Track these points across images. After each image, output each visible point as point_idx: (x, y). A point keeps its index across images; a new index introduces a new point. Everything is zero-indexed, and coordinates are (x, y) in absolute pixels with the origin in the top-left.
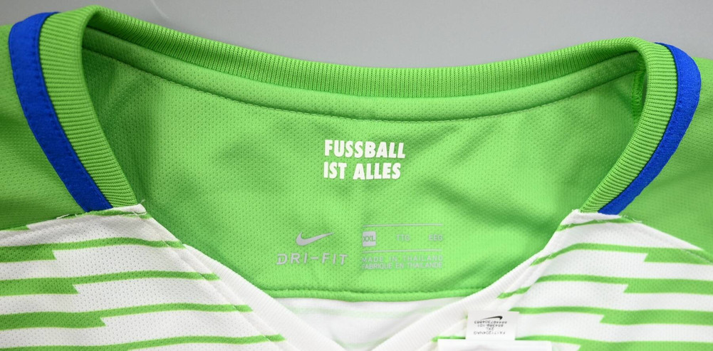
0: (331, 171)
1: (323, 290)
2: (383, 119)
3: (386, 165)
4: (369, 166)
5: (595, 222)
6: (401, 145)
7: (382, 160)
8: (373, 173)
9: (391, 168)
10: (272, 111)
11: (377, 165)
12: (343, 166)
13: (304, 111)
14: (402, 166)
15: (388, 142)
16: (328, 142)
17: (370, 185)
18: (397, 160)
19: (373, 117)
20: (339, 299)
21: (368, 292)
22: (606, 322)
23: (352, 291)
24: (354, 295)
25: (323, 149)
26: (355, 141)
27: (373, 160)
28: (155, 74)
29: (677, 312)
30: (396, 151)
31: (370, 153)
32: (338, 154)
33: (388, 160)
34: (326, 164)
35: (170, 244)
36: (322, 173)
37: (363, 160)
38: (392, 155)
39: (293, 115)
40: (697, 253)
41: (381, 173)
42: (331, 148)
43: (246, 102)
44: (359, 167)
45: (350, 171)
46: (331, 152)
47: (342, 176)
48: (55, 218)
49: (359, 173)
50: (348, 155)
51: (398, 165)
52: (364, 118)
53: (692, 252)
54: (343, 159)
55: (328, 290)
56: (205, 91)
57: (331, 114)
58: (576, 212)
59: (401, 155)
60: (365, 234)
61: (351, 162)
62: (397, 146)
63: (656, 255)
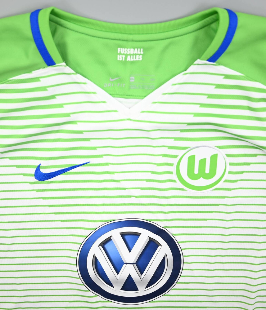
0: (120, 58)
1: (118, 95)
2: (136, 41)
3: (137, 56)
4: (132, 56)
5: (205, 64)
6: (142, 50)
7: (136, 55)
8: (133, 58)
9: (139, 57)
10: (102, 39)
11: (134, 56)
12: (124, 56)
13: (112, 39)
14: (143, 56)
15: (138, 48)
16: (119, 49)
17: (132, 62)
18: (141, 54)
19: (133, 41)
20: (123, 98)
21: (131, 96)
22: (209, 98)
23: (127, 95)
24: (127, 97)
25: (117, 51)
26: (127, 49)
27: (133, 55)
28: (68, 28)
29: (235, 95)
30: (140, 51)
31: (132, 53)
32: (122, 52)
33: (138, 54)
34: (118, 56)
35: (73, 74)
36: (117, 59)
37: (130, 55)
38: (139, 53)
39: (108, 40)
40: (243, 76)
41: (136, 58)
42: (120, 51)
43: (94, 37)
44: (129, 57)
45: (126, 58)
46: (120, 52)
47: (124, 60)
48: (39, 69)
49: (129, 59)
50: (125, 53)
51: (141, 56)
52: (130, 41)
53: (241, 76)
54: (124, 54)
55: (119, 95)
56: (82, 33)
57: (120, 40)
58: (198, 60)
59: (142, 53)
60: (131, 78)
61: (126, 55)
62: (140, 50)
63: (227, 77)
